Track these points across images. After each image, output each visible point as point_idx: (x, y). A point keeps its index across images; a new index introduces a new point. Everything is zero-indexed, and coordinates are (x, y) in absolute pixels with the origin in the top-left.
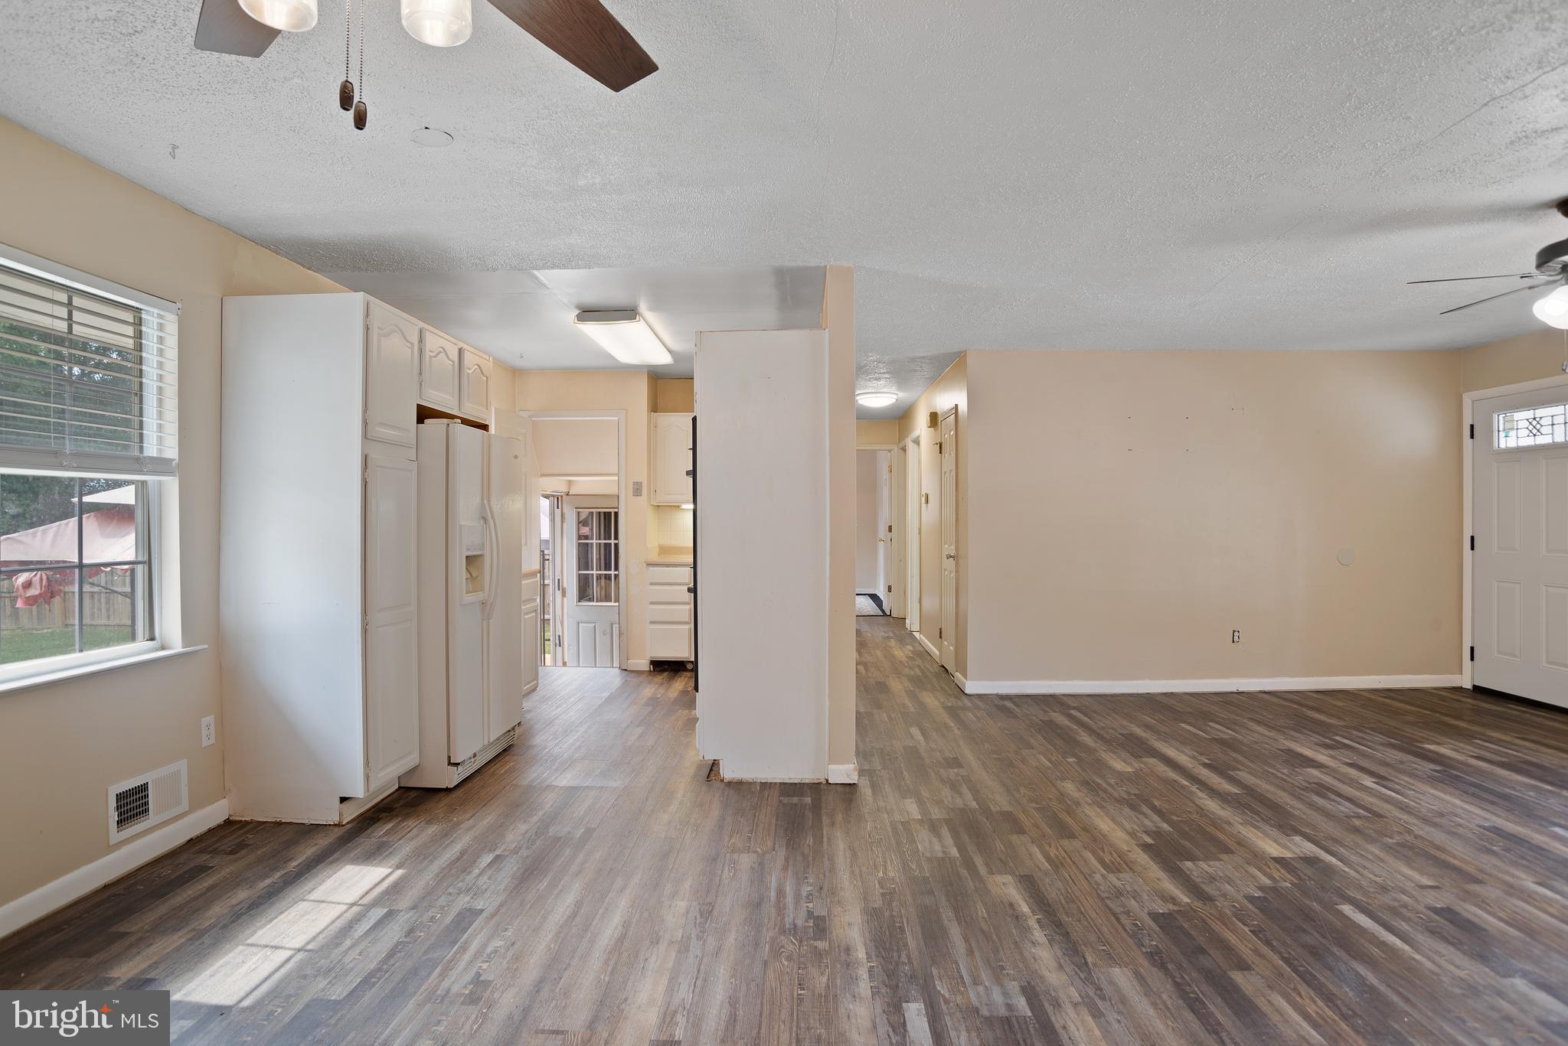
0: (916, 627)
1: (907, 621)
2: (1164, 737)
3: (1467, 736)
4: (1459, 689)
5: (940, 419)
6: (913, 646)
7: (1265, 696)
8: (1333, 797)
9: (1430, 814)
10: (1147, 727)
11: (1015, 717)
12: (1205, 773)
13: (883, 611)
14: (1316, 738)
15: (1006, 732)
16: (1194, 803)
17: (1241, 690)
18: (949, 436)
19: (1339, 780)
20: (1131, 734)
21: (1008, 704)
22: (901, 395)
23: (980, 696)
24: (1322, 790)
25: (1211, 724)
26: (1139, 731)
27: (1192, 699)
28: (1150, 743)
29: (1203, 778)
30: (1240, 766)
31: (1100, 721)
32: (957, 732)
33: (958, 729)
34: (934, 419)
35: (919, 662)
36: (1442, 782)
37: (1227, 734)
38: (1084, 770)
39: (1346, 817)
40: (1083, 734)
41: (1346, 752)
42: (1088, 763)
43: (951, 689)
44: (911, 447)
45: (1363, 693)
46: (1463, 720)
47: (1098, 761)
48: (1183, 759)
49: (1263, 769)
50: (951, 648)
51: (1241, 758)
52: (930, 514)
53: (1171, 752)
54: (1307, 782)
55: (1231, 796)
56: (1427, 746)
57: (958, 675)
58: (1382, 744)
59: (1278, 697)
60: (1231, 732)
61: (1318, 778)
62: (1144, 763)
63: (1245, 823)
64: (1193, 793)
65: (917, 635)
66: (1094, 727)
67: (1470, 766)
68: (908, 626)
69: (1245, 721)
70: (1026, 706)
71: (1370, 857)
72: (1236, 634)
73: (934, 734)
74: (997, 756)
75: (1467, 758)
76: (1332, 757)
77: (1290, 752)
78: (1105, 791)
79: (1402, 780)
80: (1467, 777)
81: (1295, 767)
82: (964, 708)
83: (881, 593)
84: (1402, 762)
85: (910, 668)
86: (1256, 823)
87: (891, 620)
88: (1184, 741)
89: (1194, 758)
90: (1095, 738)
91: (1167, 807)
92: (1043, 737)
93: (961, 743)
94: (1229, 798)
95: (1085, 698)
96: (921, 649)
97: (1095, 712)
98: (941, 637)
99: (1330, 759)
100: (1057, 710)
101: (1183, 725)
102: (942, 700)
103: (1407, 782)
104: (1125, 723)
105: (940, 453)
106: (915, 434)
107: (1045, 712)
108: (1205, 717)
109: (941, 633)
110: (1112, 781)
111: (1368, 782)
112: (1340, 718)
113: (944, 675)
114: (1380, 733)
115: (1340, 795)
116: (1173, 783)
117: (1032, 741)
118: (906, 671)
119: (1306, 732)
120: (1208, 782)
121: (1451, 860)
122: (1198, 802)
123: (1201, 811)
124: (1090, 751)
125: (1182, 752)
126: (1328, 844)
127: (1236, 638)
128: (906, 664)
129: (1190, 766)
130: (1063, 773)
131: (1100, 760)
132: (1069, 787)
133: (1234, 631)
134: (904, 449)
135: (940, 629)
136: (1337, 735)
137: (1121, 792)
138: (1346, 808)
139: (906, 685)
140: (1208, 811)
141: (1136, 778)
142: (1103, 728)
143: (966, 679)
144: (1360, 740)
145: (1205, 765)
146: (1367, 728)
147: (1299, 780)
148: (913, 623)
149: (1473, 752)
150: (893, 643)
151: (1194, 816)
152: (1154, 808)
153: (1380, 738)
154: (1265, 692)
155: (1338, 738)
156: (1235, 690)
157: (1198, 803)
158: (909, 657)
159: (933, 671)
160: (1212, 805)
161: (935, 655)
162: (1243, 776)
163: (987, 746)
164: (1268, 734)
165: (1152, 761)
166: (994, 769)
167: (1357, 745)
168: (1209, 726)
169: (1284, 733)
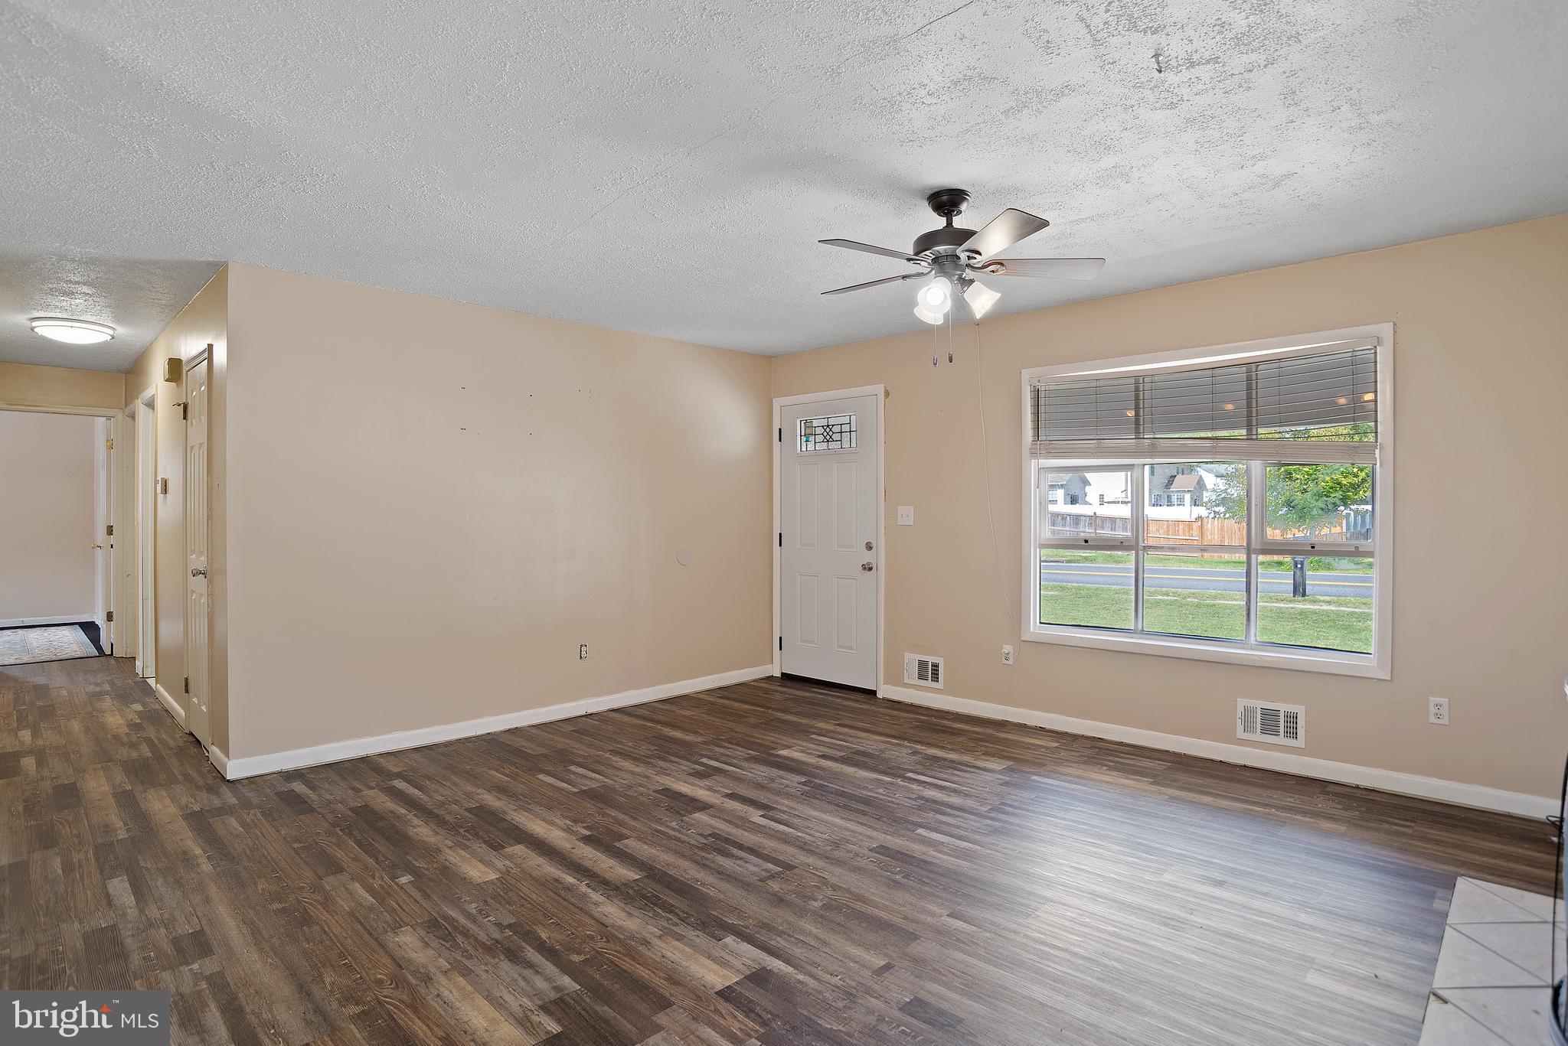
0: (150, 672)
1: (139, 663)
2: (527, 800)
3: (803, 732)
4: (771, 678)
5: (185, 369)
6: (144, 705)
7: (616, 715)
8: (735, 851)
9: (828, 848)
10: (500, 790)
11: (311, 810)
12: (588, 854)
13: (99, 648)
14: (686, 766)
15: (295, 846)
16: (591, 916)
17: (589, 712)
18: (197, 395)
19: (730, 822)
20: (481, 808)
21: (299, 787)
22: (121, 331)
23: (251, 780)
24: (721, 844)
25: (573, 768)
26: (491, 800)
27: (541, 733)
28: (508, 818)
29: (588, 864)
30: (625, 831)
31: (437, 791)
32: (206, 867)
33: (209, 857)
34: (175, 369)
35: (151, 732)
36: (815, 798)
37: (594, 780)
38: (427, 897)
39: (760, 880)
40: (416, 821)
41: (722, 779)
42: (431, 879)
43: (202, 774)
44: (141, 410)
45: (702, 696)
46: (791, 713)
47: (446, 870)
48: (556, 836)
49: (650, 827)
50: (204, 708)
51: (621, 816)
52: (169, 508)
53: (538, 828)
54: (701, 835)
55: (632, 888)
56: (781, 752)
57: (215, 750)
58: (746, 759)
59: (629, 714)
60: (597, 776)
61: (710, 826)
62: (509, 858)
63: (666, 933)
64: (584, 896)
65: (152, 682)
66: (430, 806)
67: (823, 769)
68: (139, 670)
69: (607, 755)
70: (327, 786)
71: (812, 943)
72: (584, 649)
73: (160, 881)
74: (280, 906)
75: (819, 760)
76: (710, 789)
77: (667, 792)
78: (466, 933)
79: (783, 804)
80: (830, 785)
81: (683, 816)
82: (224, 810)
83: (100, 620)
84: (772, 780)
85: (133, 746)
86: (674, 928)
87: (112, 661)
88: (551, 803)
89: (568, 830)
90: (434, 827)
91: (559, 937)
92: (359, 843)
93: (213, 890)
94: (630, 891)
95: (410, 755)
96: (157, 706)
97: (428, 777)
98: (187, 691)
99: (708, 793)
100: (373, 784)
101: (541, 777)
102: (184, 800)
103: (787, 806)
104: (470, 788)
105: (185, 418)
106: (148, 393)
107: (357, 790)
108: (564, 758)
109: (187, 685)
110: (472, 908)
111: (756, 816)
112: (696, 733)
113: (194, 750)
114: (737, 744)
115: (741, 847)
116: (553, 886)
117: (339, 853)
118: (124, 753)
119: (673, 758)
120: (596, 869)
121: (876, 912)
122: (597, 911)
123: (604, 927)
124: (432, 852)
125: (551, 823)
126: (762, 937)
127: (583, 653)
128: (125, 739)
129: (568, 846)
130: (395, 910)
131: (448, 868)
132: (409, 943)
133: (582, 646)
134: (133, 417)
135: (186, 679)
136: (703, 756)
137: (487, 931)
138: (753, 867)
139: (118, 781)
140: (613, 926)
141: (502, 892)
142: (442, 804)
143: (228, 757)
144: (724, 759)
145: (586, 840)
146: (724, 740)
147: (692, 837)
148: (145, 666)
149: (818, 751)
150: (107, 703)
151: (600, 945)
152: (543, 948)
153: (740, 752)
154: (614, 710)
155: (705, 760)
156: (584, 713)
157: (597, 915)
158: (133, 726)
159: (172, 744)
160: (612, 911)
161: (179, 715)
162: (632, 845)
163: (262, 885)
164: (638, 770)
165: (519, 849)
166: (274, 940)
167: (726, 766)
168: (570, 771)
169: (654, 766)
